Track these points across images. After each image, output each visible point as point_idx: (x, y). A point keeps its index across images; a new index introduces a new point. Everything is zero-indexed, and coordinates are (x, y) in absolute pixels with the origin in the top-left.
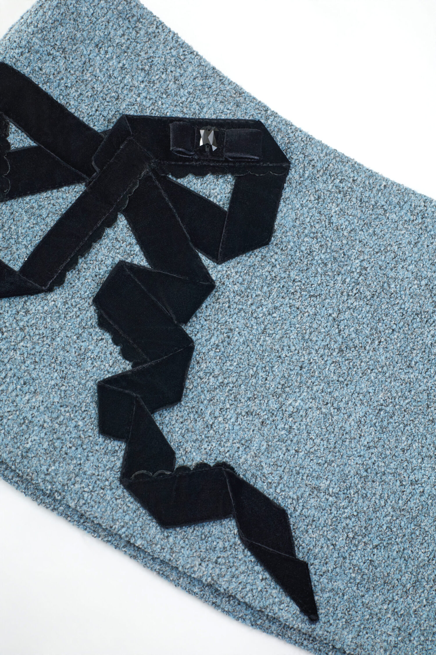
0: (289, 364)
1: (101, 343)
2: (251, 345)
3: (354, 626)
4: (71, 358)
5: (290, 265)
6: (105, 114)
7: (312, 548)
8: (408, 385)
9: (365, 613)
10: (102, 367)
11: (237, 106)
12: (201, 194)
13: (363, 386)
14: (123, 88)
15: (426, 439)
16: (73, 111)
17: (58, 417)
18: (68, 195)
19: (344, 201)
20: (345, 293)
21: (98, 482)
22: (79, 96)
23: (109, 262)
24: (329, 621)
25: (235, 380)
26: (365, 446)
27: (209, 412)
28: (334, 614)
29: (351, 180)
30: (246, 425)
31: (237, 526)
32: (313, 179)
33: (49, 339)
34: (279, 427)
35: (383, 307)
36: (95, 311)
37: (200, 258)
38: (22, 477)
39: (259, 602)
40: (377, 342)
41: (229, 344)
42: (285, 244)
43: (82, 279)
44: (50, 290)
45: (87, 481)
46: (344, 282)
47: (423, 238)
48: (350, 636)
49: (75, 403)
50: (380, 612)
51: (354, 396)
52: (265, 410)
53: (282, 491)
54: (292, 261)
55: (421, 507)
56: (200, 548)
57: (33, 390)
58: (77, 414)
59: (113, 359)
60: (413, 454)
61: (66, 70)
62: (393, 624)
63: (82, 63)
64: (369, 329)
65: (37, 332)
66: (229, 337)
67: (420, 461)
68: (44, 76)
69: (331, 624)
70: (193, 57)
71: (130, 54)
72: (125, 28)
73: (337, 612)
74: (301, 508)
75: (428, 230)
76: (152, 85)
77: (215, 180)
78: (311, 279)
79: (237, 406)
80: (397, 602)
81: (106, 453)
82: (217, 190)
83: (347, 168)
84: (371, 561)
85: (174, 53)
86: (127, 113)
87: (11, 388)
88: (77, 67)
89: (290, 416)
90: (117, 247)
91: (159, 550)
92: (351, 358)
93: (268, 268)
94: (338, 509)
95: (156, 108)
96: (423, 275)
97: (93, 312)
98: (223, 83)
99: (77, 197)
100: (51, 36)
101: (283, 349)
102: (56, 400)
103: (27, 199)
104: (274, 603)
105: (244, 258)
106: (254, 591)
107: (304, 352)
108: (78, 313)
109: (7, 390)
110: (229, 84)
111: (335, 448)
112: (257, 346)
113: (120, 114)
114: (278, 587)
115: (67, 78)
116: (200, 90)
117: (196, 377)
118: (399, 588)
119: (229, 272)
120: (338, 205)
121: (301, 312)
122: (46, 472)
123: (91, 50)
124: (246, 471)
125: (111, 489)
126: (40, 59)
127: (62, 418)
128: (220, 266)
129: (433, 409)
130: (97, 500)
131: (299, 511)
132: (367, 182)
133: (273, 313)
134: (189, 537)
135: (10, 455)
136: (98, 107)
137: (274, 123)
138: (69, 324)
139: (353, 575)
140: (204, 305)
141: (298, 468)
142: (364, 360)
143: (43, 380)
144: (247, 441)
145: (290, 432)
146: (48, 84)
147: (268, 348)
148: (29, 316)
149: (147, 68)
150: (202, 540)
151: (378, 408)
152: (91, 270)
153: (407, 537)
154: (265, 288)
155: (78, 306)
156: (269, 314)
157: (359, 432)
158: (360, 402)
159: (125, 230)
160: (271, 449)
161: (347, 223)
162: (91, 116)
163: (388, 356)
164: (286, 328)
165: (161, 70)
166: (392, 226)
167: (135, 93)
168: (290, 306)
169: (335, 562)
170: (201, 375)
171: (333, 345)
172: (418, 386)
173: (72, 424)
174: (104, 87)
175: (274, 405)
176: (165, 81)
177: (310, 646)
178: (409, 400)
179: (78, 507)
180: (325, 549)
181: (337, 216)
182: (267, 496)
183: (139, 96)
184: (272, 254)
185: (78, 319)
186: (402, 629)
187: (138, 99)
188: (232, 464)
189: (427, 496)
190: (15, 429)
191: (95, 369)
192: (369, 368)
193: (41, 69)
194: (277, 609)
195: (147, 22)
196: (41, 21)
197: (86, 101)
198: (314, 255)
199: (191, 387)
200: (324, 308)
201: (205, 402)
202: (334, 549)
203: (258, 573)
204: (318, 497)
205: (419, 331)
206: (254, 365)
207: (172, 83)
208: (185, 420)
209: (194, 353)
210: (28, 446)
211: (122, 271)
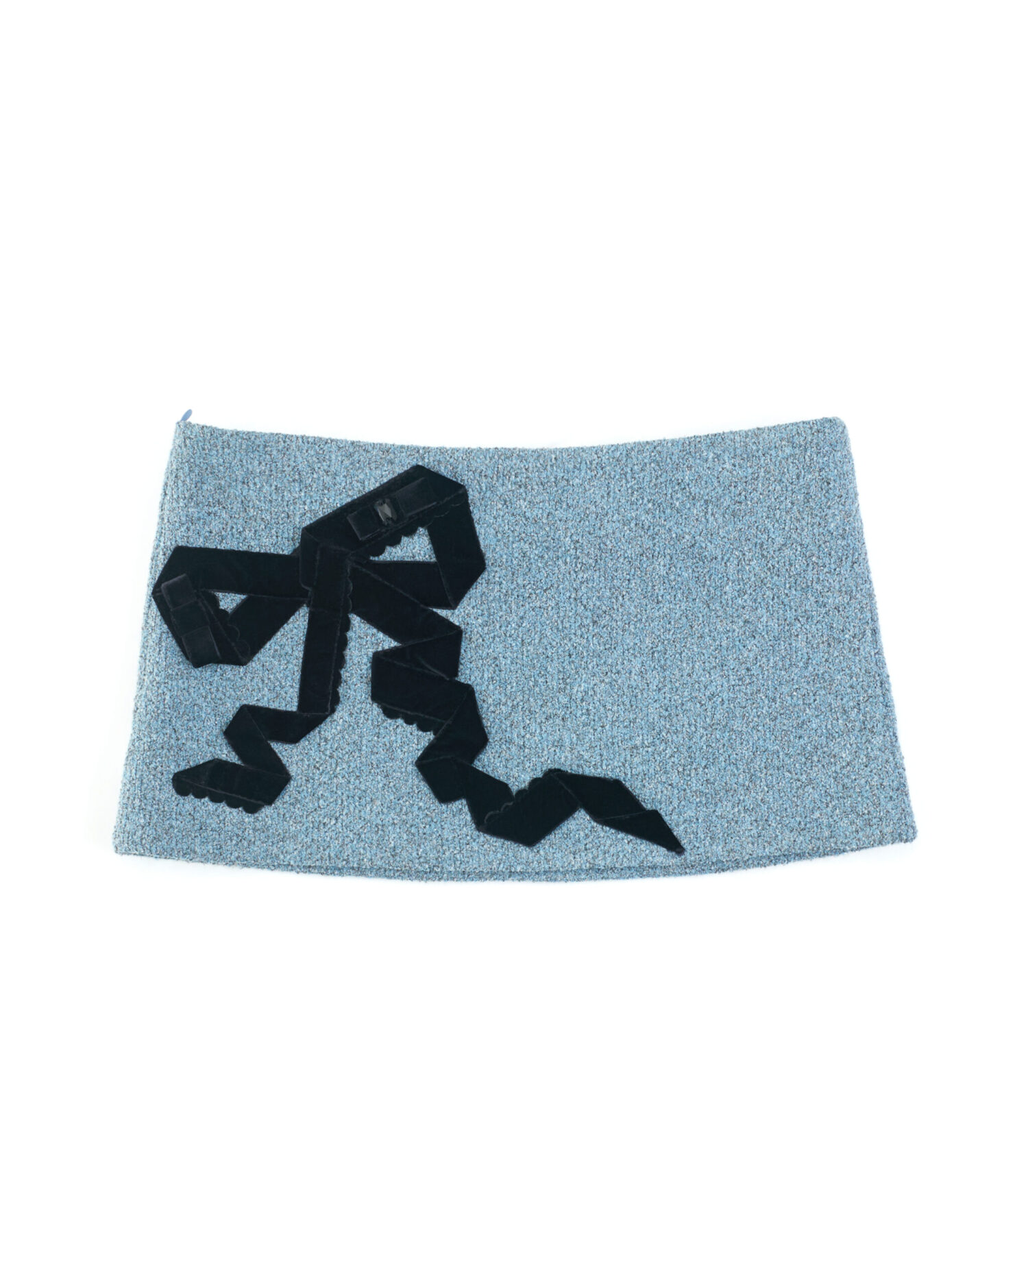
0: (558, 658)
1: (398, 731)
2: (518, 661)
3: (719, 838)
4: (383, 757)
5: (513, 575)
6: (286, 535)
7: (654, 797)
8: (665, 618)
9: (723, 823)
10: (411, 749)
11: (392, 463)
12: (406, 559)
13: (628, 641)
14: (287, 506)
15: (704, 655)
16: (258, 550)
17: (401, 810)
18: (298, 623)
19: (528, 492)
20: (572, 572)
21: (461, 841)
22: (255, 534)
23: (365, 660)
24: (695, 846)
25: (522, 698)
26: (655, 691)
27: (516, 735)
28: (697, 838)
29: (524, 470)
30: (551, 729)
31: (587, 812)
32: (491, 488)
33: (357, 753)
34: (578, 715)
35: (610, 565)
36: (378, 707)
37: (436, 613)
38: (401, 870)
39: (635, 861)
40: (620, 598)
41: (500, 671)
42: (499, 560)
43: (352, 687)
44: (333, 711)
45: (452, 845)
46: (566, 563)
47: (612, 486)
48: (720, 847)
49: (408, 791)
50: (734, 817)
51: (625, 654)
52: (560, 708)
53: (607, 766)
54: (513, 570)
55: (727, 714)
56: (567, 846)
57: (369, 800)
58: (414, 798)
59: (416, 737)
60: (699, 674)
61: (231, 517)
62: (749, 820)
63: (240, 503)
64: (608, 591)
65: (344, 752)
66: (497, 666)
67: (707, 676)
68: (217, 537)
69: (698, 848)
70: (329, 445)
71: (275, 474)
72: (258, 457)
73: (698, 836)
74: (629, 771)
75: (612, 476)
76: (310, 489)
77: (411, 540)
78: (538, 576)
79: (535, 718)
80: (744, 801)
81: (454, 816)
82: (417, 548)
83: (514, 461)
84: (706, 780)
85: (312, 453)
86: (304, 525)
87: (352, 809)
88: (238, 510)
89: (582, 700)
90: (365, 643)
91: (537, 866)
92: (606, 623)
93: (497, 587)
94: (659, 755)
95: (325, 506)
96: (629, 518)
97: (377, 709)
98: (368, 452)
100: (202, 498)
101: (546, 649)
102: (392, 797)
103: (267, 646)
104: (647, 855)
105: (472, 591)
106: (627, 855)
107: (565, 641)
108: (366, 717)
109: (350, 811)
110: (373, 448)
111: (632, 706)
112: (524, 659)
113: (299, 529)
114: (644, 841)
116: (352, 469)
117: (489, 714)
118: (740, 789)
119: (467, 612)
120: (525, 500)
121: (544, 609)
122: (418, 857)
123: (241, 489)
124: (571, 765)
125: (474, 841)
126: (204, 523)
127: (404, 808)
128: (456, 611)
129: (696, 627)
130: (469, 855)
131: (629, 774)
132: (538, 465)
133: (522, 624)
134: (554, 842)
135: (383, 861)
136: (277, 533)
137: (431, 459)
138: (365, 730)
139: (698, 800)
140: (462, 651)
141: (611, 740)
142: (618, 619)
143: (372, 787)
144: (558, 742)
145: (589, 715)
146: (224, 541)
147: (534, 656)
148: (330, 743)
150: (565, 839)
151: (650, 652)
152: (355, 675)
153: (727, 745)
154: (504, 606)
155: (363, 711)
156: (519, 626)
157: (645, 681)
158: (633, 656)
159: (362, 625)
160: (581, 737)
161: (541, 511)
162: (275, 544)
163: (636, 604)
164: (539, 630)
165: (310, 472)
166: (580, 490)
167: (300, 504)
168: (533, 610)
169: (678, 797)
170: (493, 709)
171: (586, 622)
172: (674, 615)
173: (415, 808)
174: (271, 513)
175: (564, 700)
176: (319, 479)
177: (693, 871)
178: (673, 631)
179: (458, 869)
180: (665, 792)
181: (529, 510)
182: (598, 776)
183: (305, 504)
184: (493, 575)
185: (370, 722)
186: (758, 820)
187: (306, 508)
188: (557, 766)
189: (727, 702)
190: (374, 838)
191: (406, 754)
192: (625, 624)
193: (211, 532)
194: (651, 858)
195: (273, 443)
196: (185, 491)
197: (264, 534)
198: (528, 554)
199: (489, 724)
200: (562, 595)
201: (508, 729)
202: (673, 787)
203: (623, 839)
204: (639, 754)
205: (650, 569)
206: (531, 676)
207: (325, 477)
208: (500, 753)
209: (477, 695)
210: (392, 845)
211: (380, 661)
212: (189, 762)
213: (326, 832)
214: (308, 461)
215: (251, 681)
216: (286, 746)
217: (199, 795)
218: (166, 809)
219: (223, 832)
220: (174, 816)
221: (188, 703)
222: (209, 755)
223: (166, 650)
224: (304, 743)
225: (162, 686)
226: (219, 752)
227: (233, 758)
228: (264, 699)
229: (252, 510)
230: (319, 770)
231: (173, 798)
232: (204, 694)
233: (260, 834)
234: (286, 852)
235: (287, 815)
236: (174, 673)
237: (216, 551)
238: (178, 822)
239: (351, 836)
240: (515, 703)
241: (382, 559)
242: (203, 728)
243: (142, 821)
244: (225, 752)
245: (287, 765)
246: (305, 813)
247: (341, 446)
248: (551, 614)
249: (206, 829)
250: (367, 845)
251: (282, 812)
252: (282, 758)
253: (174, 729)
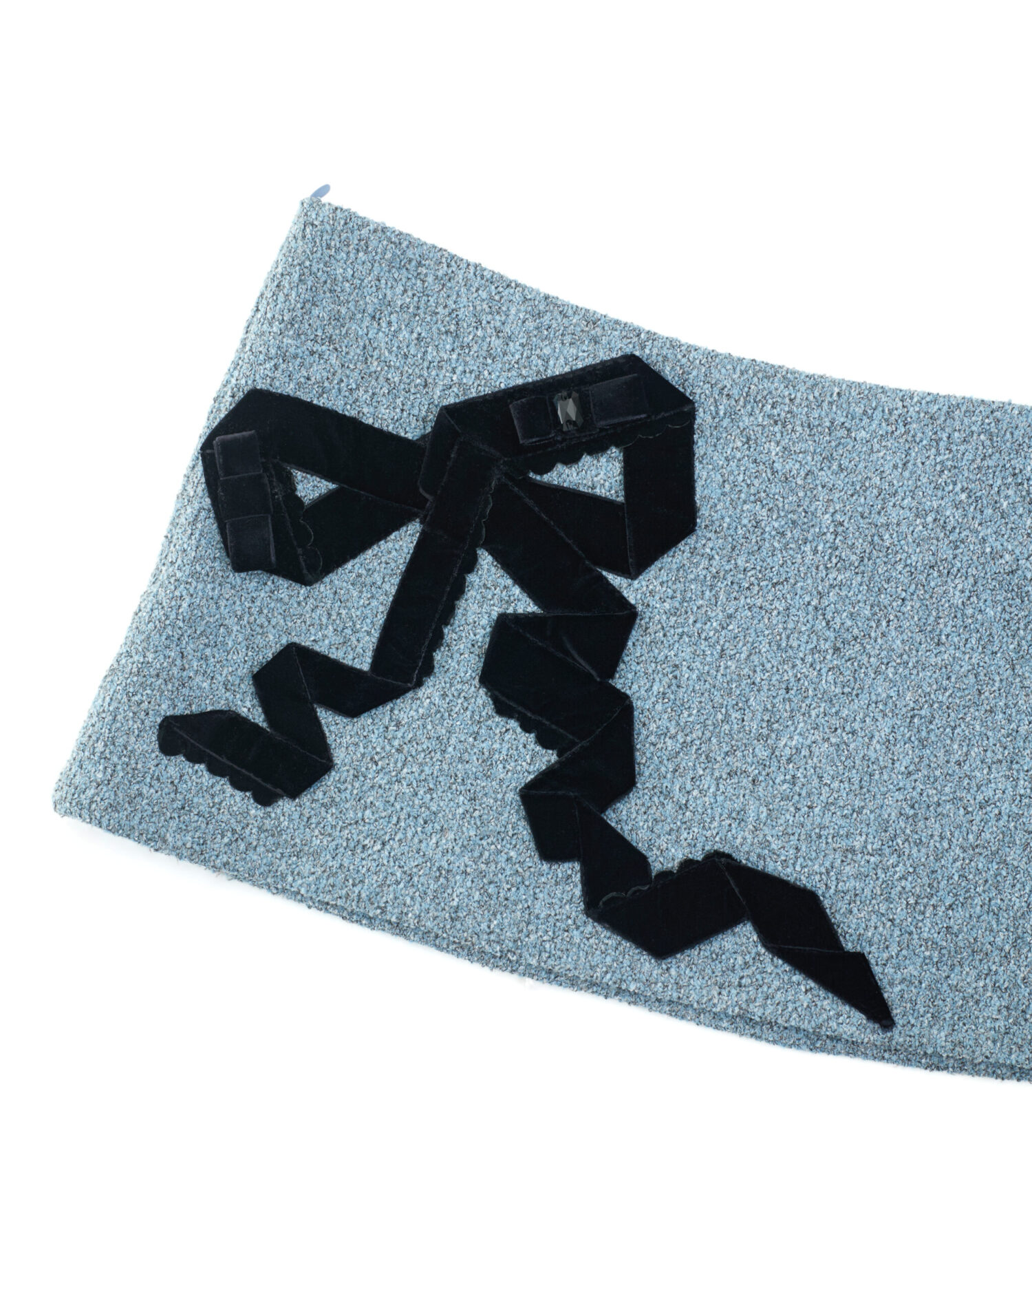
0: (769, 690)
1: (507, 737)
2: (709, 678)
3: (945, 1019)
4: (474, 770)
5: (733, 549)
6: (416, 412)
7: (862, 932)
8: (944, 670)
9: (956, 999)
10: (519, 768)
11: (596, 343)
12: (581, 489)
13: (880, 690)
14: (428, 368)
15: (988, 739)
16: (370, 421)
17: (481, 855)
18: (401, 543)
19: (785, 434)
20: (821, 567)
21: (558, 924)
22: (372, 398)
23: (484, 621)
24: (909, 1022)
25: (700, 735)
26: (902, 773)
27: (678, 787)
28: (914, 1010)
29: (787, 401)
30: (732, 791)
31: (755, 929)
32: (732, 414)
33: (439, 753)
34: (777, 781)
35: (880, 571)
36: (486, 694)
37: (606, 579)
38: (460, 943)
39: (809, 1022)
40: (884, 623)
41: (678, 687)
42: (717, 523)
43: (456, 656)
44: (419, 684)
45: (544, 926)
46: (815, 551)
47: (914, 454)
48: (943, 1034)
49: (498, 829)
50: (976, 993)
51: (870, 709)
52: (753, 763)
53: (803, 867)
54: (734, 543)
55: (1001, 835)
56: (714, 973)
57: (439, 828)
58: (504, 842)
59: (530, 753)
60: (974, 765)
61: (343, 366)
62: (998, 1004)
63: (361, 348)
64: (869, 608)
65: (420, 749)
66: (676, 678)
67: (985, 772)
68: (316, 386)
69: (913, 1025)
70: (512, 291)
71: (422, 315)
72: (404, 280)
73: (917, 1007)
74: (834, 883)
75: (918, 440)
76: (467, 351)
77: (595, 462)
78: (769, 560)
79: (713, 769)
80: (996, 973)
81: (557, 883)
82: (602, 476)
83: (776, 384)
84: (947, 928)
85: (484, 295)
86: (445, 403)
87: (409, 835)
88: (356, 357)
89: (789, 760)
90: (490, 597)
91: (661, 990)
92: (853, 655)
93: (704, 563)
94: (885, 871)
95: (483, 382)
96: (927, 508)
97: (484, 697)
98: (565, 316)
99: (415, 542)
100: (307, 327)
101: (754, 672)
102: (472, 833)
103: (349, 566)
104: (829, 1018)
105: (666, 559)
106: (799, 1009)
107: (786, 667)
108: (465, 704)
109: (406, 837)
110: (574, 313)
111: (861, 788)
112: (719, 677)
113: (436, 406)
114: (830, 995)
115: (348, 377)
116: (535, 336)
117: (647, 745)
118: (994, 954)
119: (651, 587)
120: (778, 443)
121: (767, 611)
122: (488, 931)
123: (367, 327)
124: (748, 853)
125: (577, 928)
126: (302, 365)
127: (487, 854)
128: (636, 582)
129: (987, 694)
130: (564, 947)
131: (833, 887)
132: (811, 397)
133: (728, 625)
134: (696, 962)
135: (435, 922)
136: (403, 405)
137: (655, 351)
138: (458, 723)
139: (927, 954)
140: (630, 643)
141: (817, 831)
142: (872, 654)
143: (447, 811)
144: (738, 813)
145: (794, 784)
146: (325, 396)
147: (734, 677)
148: (402, 730)
149: (453, 328)
150: (713, 961)
151: (909, 715)
152: (464, 640)
153: (990, 882)
154: (707, 593)
155: (462, 695)
156: (723, 628)
157: (890, 756)
158: (881, 714)
159: (493, 570)
160: (774, 814)
161: (797, 466)
162: (397, 420)
163: (906, 638)
164: (751, 640)
165: (473, 324)
166: (864, 449)
167: (447, 371)
168: (749, 608)
169: (899, 942)
170: (654, 740)
171: (824, 646)
172: (958, 667)
173: (503, 857)
174: (401, 373)
175: (762, 753)
176: (484, 338)
177: (894, 1058)
178: (950, 691)
179: (542, 964)
180: (881, 929)
181: (781, 460)
182: (785, 878)
183: (455, 373)
184: (703, 542)
185: (468, 713)
186: (1012, 1007)
187: (454, 378)
188: (727, 850)
189: (1006, 818)
190: (431, 887)
191: (510, 774)
192: (882, 663)
193: (308, 379)
194: (835, 1024)
195: (432, 263)
196: (286, 311)
197: (384, 401)
198: (763, 525)
199: (644, 761)
200: (798, 597)
201: (669, 776)
202: (893, 925)
203: (799, 984)
204: (855, 861)
205: (940, 590)
206: (722, 706)
207: (493, 338)
208: (648, 807)
210: (455, 903)
211: (505, 627)
212: (190, 705)
213: (363, 859)
214: (475, 307)
215: (313, 610)
216: (339, 719)
217: (194, 758)
218: (139, 766)
219: (214, 821)
220: (148, 780)
221: (212, 620)
222: (223, 702)
223: (200, 535)
224: (365, 720)
225: (182, 586)
226: (239, 703)
227: (257, 716)
228: (325, 642)
229: (375, 363)
230: (377, 765)
231: (153, 755)
232: (239, 613)
233: (266, 838)
234: (298, 874)
235: (313, 820)
236: (203, 572)
237: (310, 405)
238: (152, 791)
239: (399, 874)
240: (689, 739)
241: (546, 480)
242: (225, 662)
243: (100, 775)
244: (248, 704)
245: (333, 746)
246: (341, 823)
247: (529, 297)
248: (774, 622)
249: (190, 811)
250: (417, 894)
251: (306, 812)
252: (328, 734)
253: (182, 653)
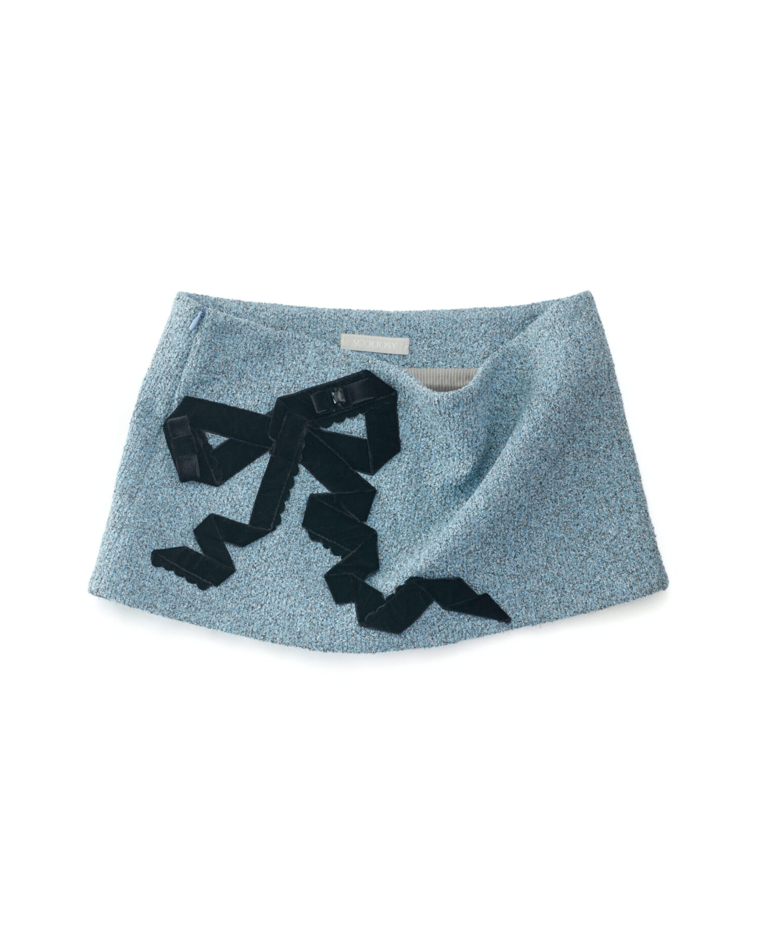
1: (317, 551)
2: (410, 520)
4: (302, 567)
5: (418, 459)
6: (265, 401)
10: (323, 565)
11: (349, 365)
12: (345, 434)
14: (270, 380)
16: (243, 407)
17: (308, 605)
18: (261, 463)
21: (348, 633)
22: (243, 397)
23: (303, 498)
31: (438, 603)
32: (413, 397)
33: (285, 561)
36: (306, 531)
37: (360, 476)
41: (397, 524)
42: (410, 447)
43: (291, 514)
44: (274, 529)
49: (315, 593)
54: (418, 456)
57: (286, 595)
58: (319, 599)
59: (328, 558)
61: (229, 383)
63: (238, 374)
65: (275, 559)
66: (395, 520)
68: (216, 394)
71: (267, 357)
76: (288, 371)
77: (352, 421)
81: (344, 614)
82: (355, 427)
86: (279, 396)
87: (273, 600)
88: (235, 379)
90: (305, 486)
93: (405, 465)
95: (297, 386)
97: (305, 533)
99: (268, 463)
101: (432, 516)
102: (303, 596)
103: (236, 476)
105: (387, 466)
107: (446, 512)
108: (296, 537)
109: (272, 601)
110: (338, 352)
112: (415, 519)
115: (232, 388)
116: (321, 363)
117: (384, 551)
119: (381, 478)
122: (316, 641)
123: (241, 365)
124: (425, 573)
125: (358, 634)
126: (209, 385)
127: (310, 605)
128: (374, 476)
136: (259, 398)
137: (375, 369)
138: (294, 546)
140: (373, 505)
143: (290, 587)
146: (221, 398)
148: (267, 551)
149: (281, 361)
152: (294, 507)
154: (407, 479)
155: (295, 532)
156: (415, 496)
159: (306, 474)
162: (256, 406)
165: (291, 359)
167: (279, 381)
170: (386, 549)
173: (318, 606)
174: (258, 384)
176: (296, 366)
183: (283, 382)
184: (404, 456)
185: (298, 541)
187: (283, 384)
190: (287, 624)
191: (319, 568)
193: (213, 391)
197: (249, 398)
199: (382, 558)
207: (301, 365)
209: (378, 538)
210: (299, 630)
211: (314, 501)
212: (165, 544)
213: (253, 613)
214: (292, 352)
215: (220, 498)
216: (236, 548)
217: (168, 568)
218: (144, 572)
219: (179, 598)
220: (148, 578)
221: (172, 504)
222: (180, 543)
223: (166, 466)
224: (249, 548)
225: (158, 490)
226: (188, 542)
227: (197, 549)
228: (227, 512)
229: (245, 381)
230: (256, 569)
231: (150, 567)
232: (185, 501)
233: (205, 605)
234: (222, 621)
235: (227, 596)
236: (167, 483)
238: (150, 583)
239: (270, 619)
240: (403, 547)
241: (328, 430)
242: (180, 524)
243: (125, 576)
244: (193, 543)
245: (234, 561)
246: (240, 597)
247: (317, 346)
248: (437, 493)
249: (168, 593)
250: (280, 628)
251: (224, 593)
252: (231, 555)
253: (160, 519)
